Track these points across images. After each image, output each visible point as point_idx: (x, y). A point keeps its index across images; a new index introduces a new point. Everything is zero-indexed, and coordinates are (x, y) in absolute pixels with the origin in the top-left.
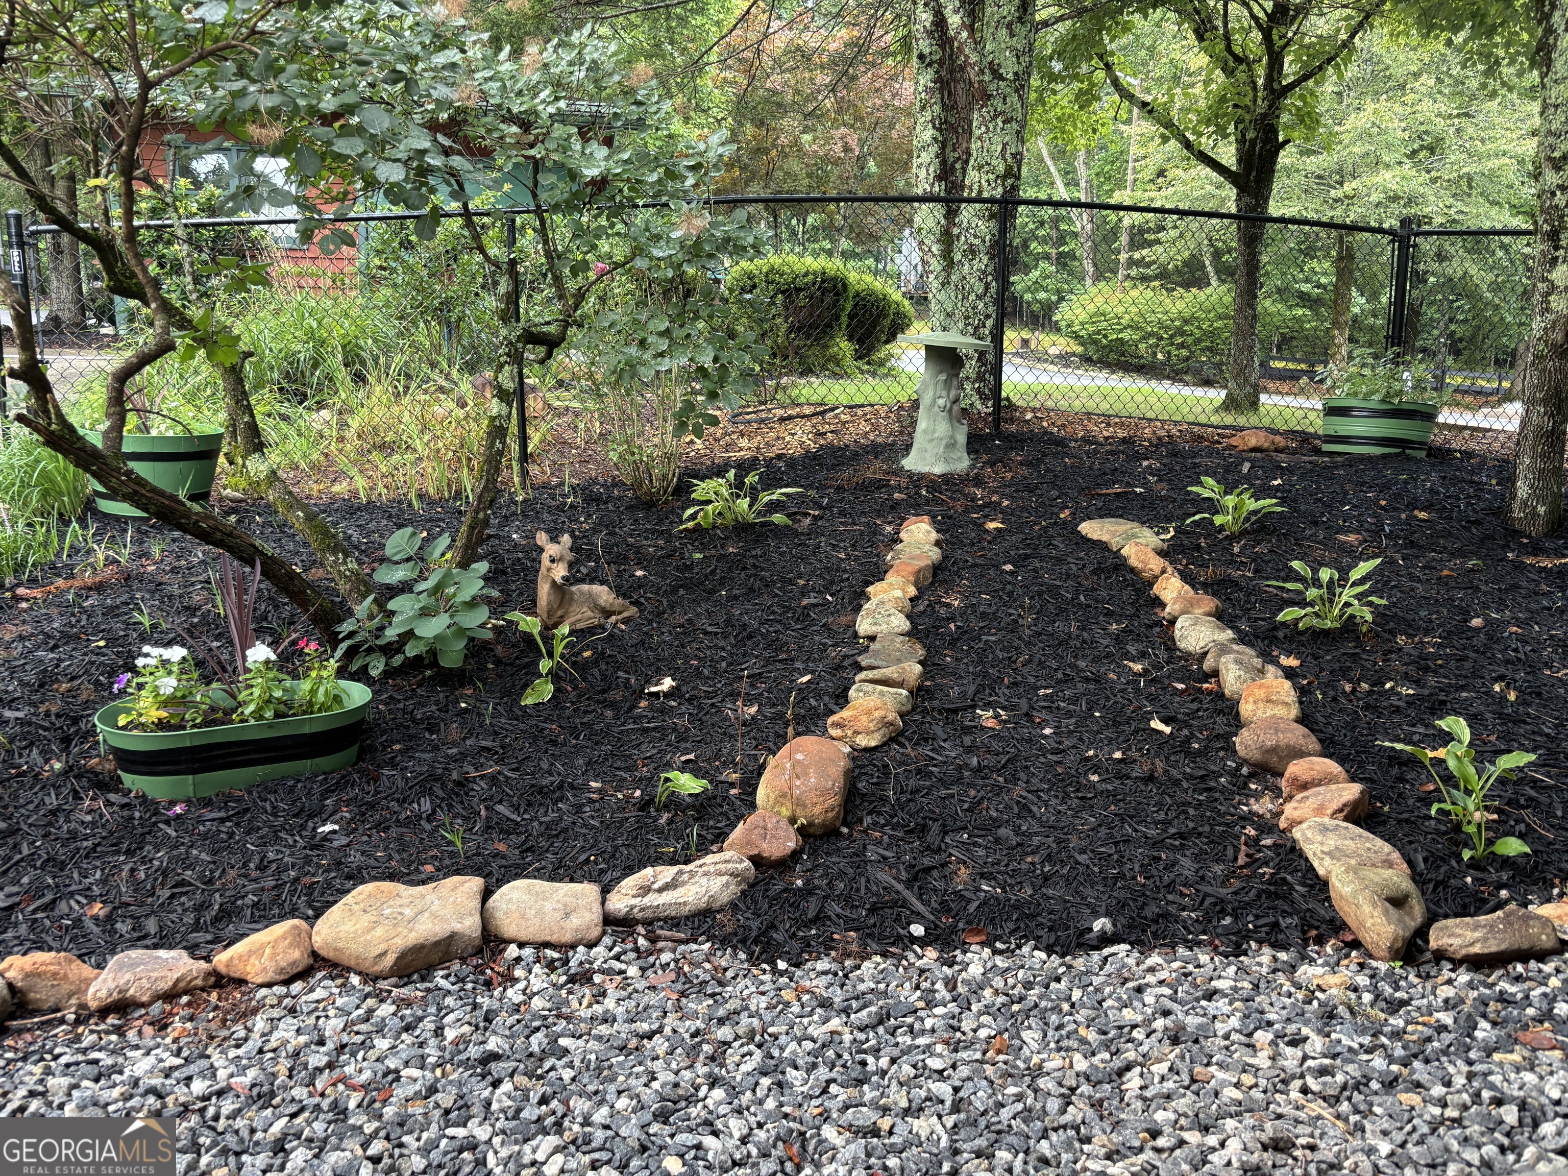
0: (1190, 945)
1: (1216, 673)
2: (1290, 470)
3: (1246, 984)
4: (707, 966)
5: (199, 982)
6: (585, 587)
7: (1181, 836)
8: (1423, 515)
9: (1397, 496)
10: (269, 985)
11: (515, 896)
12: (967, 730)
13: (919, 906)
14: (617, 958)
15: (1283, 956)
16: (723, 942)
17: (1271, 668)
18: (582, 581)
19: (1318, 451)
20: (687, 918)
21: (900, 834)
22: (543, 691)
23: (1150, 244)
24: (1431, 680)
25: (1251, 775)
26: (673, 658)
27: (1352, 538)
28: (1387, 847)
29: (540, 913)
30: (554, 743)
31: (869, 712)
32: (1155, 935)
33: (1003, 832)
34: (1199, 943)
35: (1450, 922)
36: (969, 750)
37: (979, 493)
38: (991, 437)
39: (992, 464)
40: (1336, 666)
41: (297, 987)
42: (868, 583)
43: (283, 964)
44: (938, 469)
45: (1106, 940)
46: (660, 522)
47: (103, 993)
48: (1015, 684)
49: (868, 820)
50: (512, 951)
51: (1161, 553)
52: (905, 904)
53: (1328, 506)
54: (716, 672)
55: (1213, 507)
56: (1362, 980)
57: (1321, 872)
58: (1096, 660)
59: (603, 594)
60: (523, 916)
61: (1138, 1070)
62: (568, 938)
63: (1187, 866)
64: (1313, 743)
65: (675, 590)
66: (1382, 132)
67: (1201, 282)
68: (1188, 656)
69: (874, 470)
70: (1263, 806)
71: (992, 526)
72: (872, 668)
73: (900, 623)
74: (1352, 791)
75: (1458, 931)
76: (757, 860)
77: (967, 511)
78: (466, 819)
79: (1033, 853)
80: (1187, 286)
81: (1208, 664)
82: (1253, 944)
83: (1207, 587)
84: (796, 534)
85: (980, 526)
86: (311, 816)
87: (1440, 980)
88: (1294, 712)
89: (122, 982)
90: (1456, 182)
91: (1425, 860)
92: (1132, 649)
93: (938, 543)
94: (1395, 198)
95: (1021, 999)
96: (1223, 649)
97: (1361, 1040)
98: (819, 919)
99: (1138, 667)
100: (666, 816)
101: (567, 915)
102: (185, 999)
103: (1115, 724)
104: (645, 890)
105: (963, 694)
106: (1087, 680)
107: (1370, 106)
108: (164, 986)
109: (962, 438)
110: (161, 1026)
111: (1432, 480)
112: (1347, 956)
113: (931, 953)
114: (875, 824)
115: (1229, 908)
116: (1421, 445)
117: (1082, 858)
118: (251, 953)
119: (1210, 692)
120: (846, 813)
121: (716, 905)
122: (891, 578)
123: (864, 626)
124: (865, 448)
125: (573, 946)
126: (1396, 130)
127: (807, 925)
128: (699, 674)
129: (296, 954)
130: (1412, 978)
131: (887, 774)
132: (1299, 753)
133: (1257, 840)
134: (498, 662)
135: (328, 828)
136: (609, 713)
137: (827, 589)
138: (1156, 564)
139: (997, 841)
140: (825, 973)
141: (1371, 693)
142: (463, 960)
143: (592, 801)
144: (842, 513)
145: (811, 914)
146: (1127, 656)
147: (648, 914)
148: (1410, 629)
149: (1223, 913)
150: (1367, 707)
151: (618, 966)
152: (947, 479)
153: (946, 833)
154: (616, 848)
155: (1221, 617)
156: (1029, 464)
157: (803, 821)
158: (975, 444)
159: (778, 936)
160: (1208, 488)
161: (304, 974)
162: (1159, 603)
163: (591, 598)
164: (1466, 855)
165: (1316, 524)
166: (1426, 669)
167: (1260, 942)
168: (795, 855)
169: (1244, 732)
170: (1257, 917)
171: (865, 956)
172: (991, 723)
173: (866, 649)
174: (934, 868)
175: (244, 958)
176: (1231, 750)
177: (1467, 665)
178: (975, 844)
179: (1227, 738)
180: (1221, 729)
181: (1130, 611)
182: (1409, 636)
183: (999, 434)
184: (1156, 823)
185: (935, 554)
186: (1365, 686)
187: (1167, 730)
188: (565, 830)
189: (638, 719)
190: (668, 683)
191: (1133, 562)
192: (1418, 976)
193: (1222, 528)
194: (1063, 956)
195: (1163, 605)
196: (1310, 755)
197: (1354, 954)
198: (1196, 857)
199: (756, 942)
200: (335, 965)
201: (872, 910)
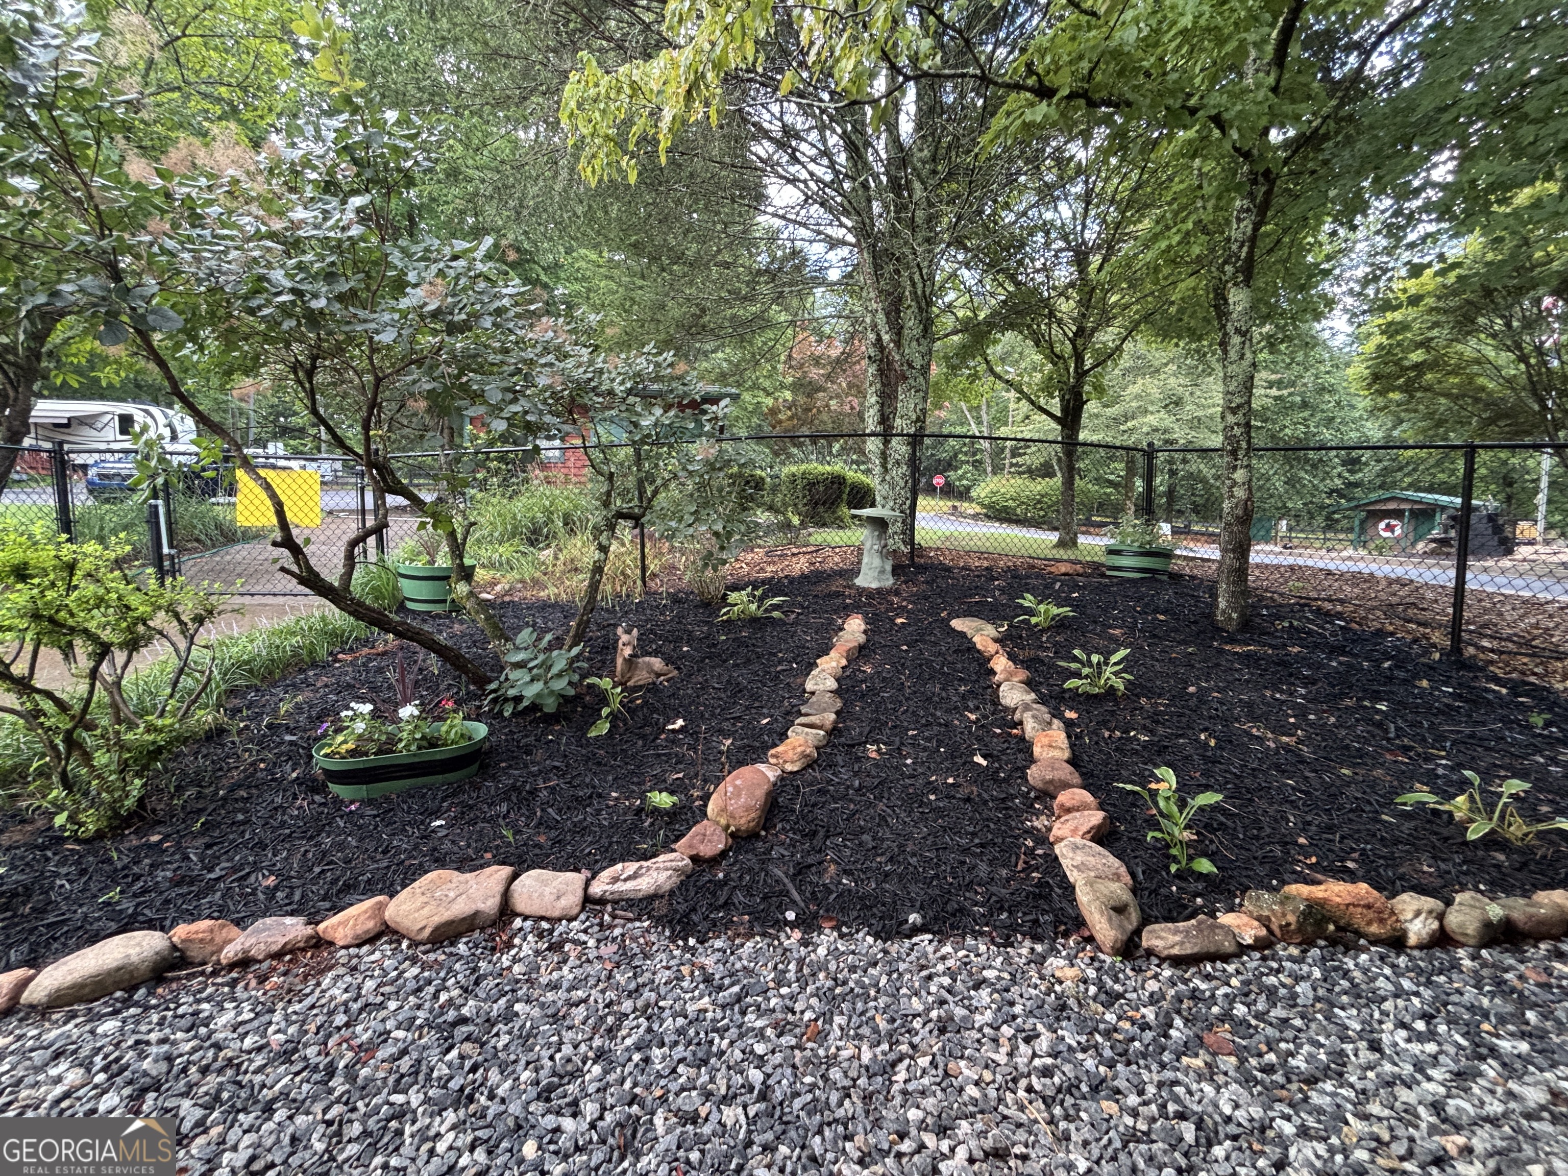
0: (976, 935)
1: (1021, 723)
2: (1084, 588)
3: (1006, 975)
4: (642, 941)
5: (302, 945)
6: (647, 659)
7: (982, 845)
8: (1162, 617)
9: (1147, 605)
10: (346, 947)
11: (528, 882)
12: (858, 759)
13: (796, 895)
14: (585, 931)
15: (1039, 948)
16: (658, 921)
17: (1056, 722)
18: (649, 654)
19: (1103, 575)
20: (640, 900)
21: (798, 837)
22: (604, 728)
23: (1020, 455)
24: (1161, 730)
25: (1037, 798)
26: (690, 705)
27: (1117, 632)
28: (1117, 863)
29: (541, 895)
30: (599, 764)
31: (794, 748)
32: (952, 927)
33: (865, 837)
34: (982, 934)
35: (1156, 926)
36: (856, 774)
37: (895, 600)
38: (909, 566)
39: (906, 582)
40: (1101, 718)
41: (365, 949)
42: (819, 657)
43: (359, 932)
44: (874, 585)
45: (916, 930)
46: (710, 616)
47: (231, 954)
48: (895, 727)
49: (779, 826)
50: (518, 923)
51: (996, 640)
52: (787, 893)
53: (1105, 610)
54: (713, 715)
55: (1031, 612)
56: (1091, 973)
57: (1072, 880)
58: (948, 711)
59: (657, 663)
60: (530, 897)
61: (907, 1062)
62: (556, 914)
63: (983, 869)
64: (1076, 779)
65: (702, 661)
66: (1148, 395)
67: (1052, 475)
68: (1006, 709)
69: (837, 585)
70: (1040, 823)
71: (899, 621)
72: (807, 715)
73: (832, 684)
74: (1096, 817)
75: (1163, 934)
76: (695, 859)
77: (887, 611)
78: (528, 817)
79: (882, 854)
80: (1043, 477)
81: (1017, 716)
82: (1019, 937)
83: (1026, 664)
84: (785, 624)
85: (892, 620)
86: (431, 814)
87: (1149, 974)
88: (1067, 754)
89: (247, 945)
90: (1191, 421)
91: (1144, 872)
92: (971, 704)
93: (865, 632)
94: (1156, 430)
95: (845, 983)
96: (1027, 708)
97: (1078, 1038)
98: (726, 905)
99: (973, 717)
100: (649, 820)
101: (558, 898)
102: (288, 957)
103: (953, 757)
104: (615, 880)
105: (861, 734)
106: (940, 725)
107: (1140, 381)
108: (275, 948)
109: (889, 568)
110: (262, 979)
111: (1168, 595)
112: (1084, 949)
113: (797, 935)
114: (783, 829)
115: (1006, 906)
116: (1165, 572)
117: (913, 861)
118: (340, 924)
119: (1016, 736)
120: (766, 820)
121: (661, 892)
122: (833, 653)
123: (809, 686)
124: (835, 572)
125: (560, 920)
126: (1155, 393)
127: (718, 909)
128: (702, 716)
129: (370, 924)
130: (1128, 971)
131: (798, 792)
132: (1066, 785)
133: (1034, 849)
134: (584, 707)
135: (438, 823)
136: (640, 743)
137: (794, 660)
138: (992, 647)
139: (861, 844)
140: (719, 950)
141: (1120, 738)
142: (482, 929)
143: (608, 807)
144: (814, 612)
145: (721, 901)
146: (967, 708)
147: (616, 896)
148: (1150, 693)
149: (1001, 909)
150: (1117, 749)
151: (583, 937)
152: (879, 591)
153: (828, 837)
154: (611, 844)
155: (1030, 684)
156: (927, 583)
157: (733, 828)
158: (897, 570)
159: (695, 918)
160: (1028, 601)
161: (371, 940)
162: (993, 672)
163: (649, 665)
164: (1173, 868)
165: (1095, 622)
166: (1157, 722)
167: (1024, 935)
168: (723, 854)
169: (1033, 767)
170: (1025, 914)
171: (750, 936)
172: (874, 755)
173: (805, 702)
174: (812, 865)
175: (334, 928)
176: (1024, 777)
177: (1184, 720)
178: (845, 846)
179: (1023, 769)
180: (1020, 764)
181: (974, 677)
182: (1149, 698)
183: (913, 564)
184: (967, 833)
185: (862, 639)
186: (1118, 733)
187: (985, 763)
188: (584, 829)
189: (657, 747)
190: (680, 722)
191: (979, 646)
192: (1133, 969)
193: (1037, 625)
194: (885, 942)
195: (995, 673)
196: (1073, 786)
197: (1088, 948)
198: (991, 863)
199: (679, 922)
200: (396, 932)
201: (764, 899)
